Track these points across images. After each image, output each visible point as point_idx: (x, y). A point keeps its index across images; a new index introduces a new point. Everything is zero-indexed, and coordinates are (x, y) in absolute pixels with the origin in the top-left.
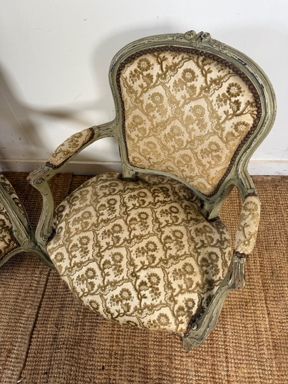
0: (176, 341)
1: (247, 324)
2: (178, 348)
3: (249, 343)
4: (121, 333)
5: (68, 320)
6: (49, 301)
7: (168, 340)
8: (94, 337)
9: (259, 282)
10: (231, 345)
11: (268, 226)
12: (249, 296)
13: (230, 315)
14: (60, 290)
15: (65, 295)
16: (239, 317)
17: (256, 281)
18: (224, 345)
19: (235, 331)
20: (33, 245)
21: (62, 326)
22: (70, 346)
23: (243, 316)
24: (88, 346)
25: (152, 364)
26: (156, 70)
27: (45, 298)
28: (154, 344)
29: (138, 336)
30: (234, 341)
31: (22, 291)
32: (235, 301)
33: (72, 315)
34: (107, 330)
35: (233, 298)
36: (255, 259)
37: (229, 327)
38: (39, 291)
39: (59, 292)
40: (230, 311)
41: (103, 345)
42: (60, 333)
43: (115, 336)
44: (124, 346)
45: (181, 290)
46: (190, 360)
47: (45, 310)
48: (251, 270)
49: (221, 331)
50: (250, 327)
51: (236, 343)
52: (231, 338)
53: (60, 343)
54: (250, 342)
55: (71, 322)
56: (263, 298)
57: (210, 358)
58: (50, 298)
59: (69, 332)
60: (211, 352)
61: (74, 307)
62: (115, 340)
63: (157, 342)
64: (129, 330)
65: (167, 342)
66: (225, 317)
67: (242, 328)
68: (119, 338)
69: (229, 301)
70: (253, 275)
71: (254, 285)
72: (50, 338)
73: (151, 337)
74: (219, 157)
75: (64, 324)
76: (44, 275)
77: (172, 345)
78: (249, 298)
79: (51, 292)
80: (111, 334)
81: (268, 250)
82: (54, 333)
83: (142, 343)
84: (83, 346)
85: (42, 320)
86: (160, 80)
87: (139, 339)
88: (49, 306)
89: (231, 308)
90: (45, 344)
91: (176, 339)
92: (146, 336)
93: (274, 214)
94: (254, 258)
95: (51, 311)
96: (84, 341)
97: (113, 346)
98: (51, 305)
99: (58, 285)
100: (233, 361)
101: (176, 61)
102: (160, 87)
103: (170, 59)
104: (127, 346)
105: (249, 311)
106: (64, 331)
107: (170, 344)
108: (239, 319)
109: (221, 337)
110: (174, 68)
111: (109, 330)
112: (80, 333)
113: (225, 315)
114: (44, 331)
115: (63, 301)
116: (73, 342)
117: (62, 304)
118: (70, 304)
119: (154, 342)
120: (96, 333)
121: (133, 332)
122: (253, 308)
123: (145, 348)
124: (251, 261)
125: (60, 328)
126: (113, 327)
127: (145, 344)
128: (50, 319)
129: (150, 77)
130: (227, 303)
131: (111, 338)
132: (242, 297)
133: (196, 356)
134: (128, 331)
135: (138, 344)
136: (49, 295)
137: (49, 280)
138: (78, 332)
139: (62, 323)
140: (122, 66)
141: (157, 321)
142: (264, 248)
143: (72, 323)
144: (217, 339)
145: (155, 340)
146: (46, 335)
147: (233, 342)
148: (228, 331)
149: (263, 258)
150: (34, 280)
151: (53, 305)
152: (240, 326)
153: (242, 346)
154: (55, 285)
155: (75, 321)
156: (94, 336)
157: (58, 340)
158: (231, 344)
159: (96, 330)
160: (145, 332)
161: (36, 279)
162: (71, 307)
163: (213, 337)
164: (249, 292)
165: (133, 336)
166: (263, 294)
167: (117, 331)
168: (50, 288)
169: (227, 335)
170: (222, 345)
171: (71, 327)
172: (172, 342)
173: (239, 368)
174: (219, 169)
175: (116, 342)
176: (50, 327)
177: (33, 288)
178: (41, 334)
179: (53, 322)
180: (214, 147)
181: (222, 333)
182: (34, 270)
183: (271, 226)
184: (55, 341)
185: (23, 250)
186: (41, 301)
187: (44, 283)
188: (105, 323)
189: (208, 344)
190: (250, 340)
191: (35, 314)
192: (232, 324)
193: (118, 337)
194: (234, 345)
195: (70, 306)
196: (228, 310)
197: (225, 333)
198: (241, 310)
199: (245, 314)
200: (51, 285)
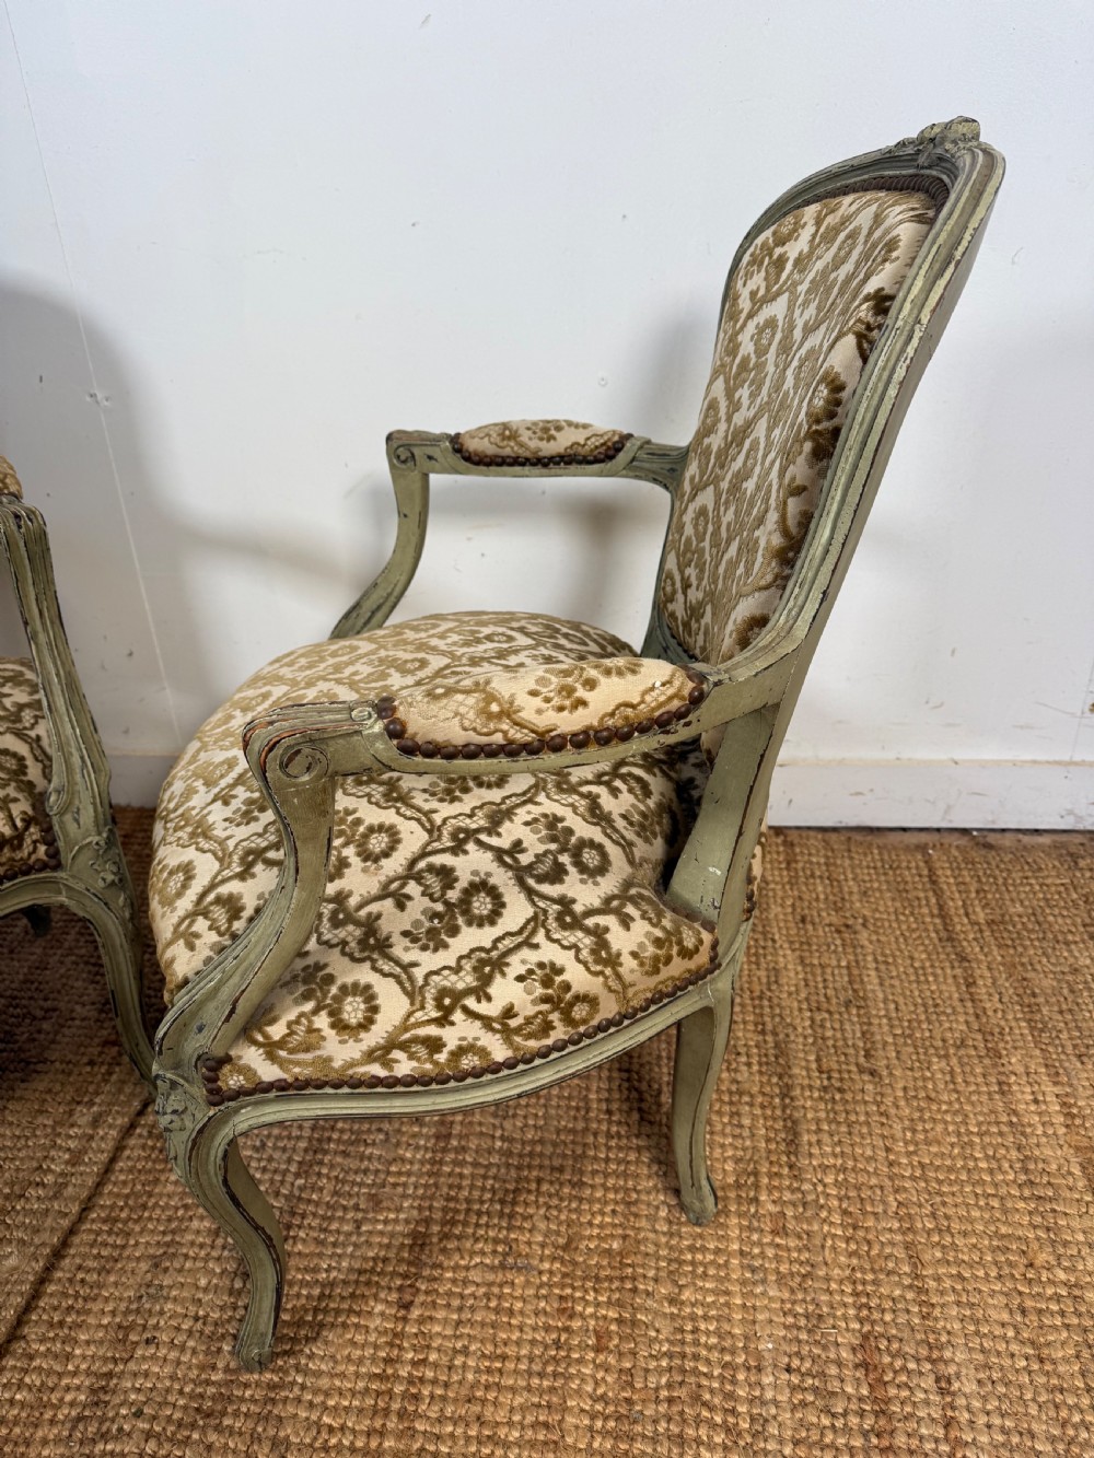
0: (705, 1414)
1: (1048, 1344)
3: (1071, 1432)
4: (430, 1374)
5: (179, 1310)
6: (110, 1233)
7: (663, 1408)
8: (296, 1390)
9: (1070, 1173)
10: (984, 1439)
11: (1070, 978)
12: (1035, 1227)
13: (958, 1303)
14: (170, 1188)
15: (186, 1207)
16: (1005, 1317)
17: (1054, 1167)
18: (947, 1439)
19: (995, 1376)
20: (110, 877)
21: (148, 1335)
22: (171, 1428)
23: (1024, 1312)
24: (260, 1429)
27: (93, 1221)
28: (591, 1429)
29: (513, 1390)
30: (997, 1421)
32: (975, 1246)
33: (206, 1290)
34: (361, 1361)
35: (965, 1234)
36: (1036, 1088)
37: (960, 1356)
38: (70, 1189)
39: (161, 1195)
40: (954, 1289)
41: (331, 1429)
42: (132, 1366)
43: (398, 1389)
44: (438, 1437)
47: (80, 1268)
48: (1028, 1130)
49: (921, 1373)
50: (1066, 1360)
51: (1003, 1430)
52: (976, 1404)
53: (124, 1411)
54: (1075, 1427)
55: (196, 1319)
58: (116, 1220)
59: (178, 1363)
61: (218, 1259)
62: (395, 1406)
63: (606, 1418)
64: (471, 1363)
65: (656, 1422)
66: (937, 1312)
67: (1024, 1363)
68: (416, 1398)
69: (944, 1247)
70: (1038, 1145)
71: (1049, 1183)
72: (78, 1388)
73: (579, 1392)
75: (156, 1327)
76: (110, 1126)
77: (680, 1436)
78: (1038, 1239)
79: (127, 1196)
80: (381, 1377)
81: (1085, 1059)
82: (105, 1370)
83: (529, 1419)
84: (231, 1431)
85: (55, 1309)
87: (519, 1400)
88: (104, 1253)
89: (960, 1277)
90: (48, 1415)
91: (705, 1404)
92: (552, 1390)
93: (1083, 941)
94: (1031, 1084)
95: (108, 1272)
96: (244, 1409)
97: (382, 1434)
98: (115, 1246)
99: (162, 1171)
104: (452, 1435)
105: (1050, 1291)
106: (153, 1357)
107: (675, 1429)
108: (1003, 1325)
109: (927, 1403)
111: (374, 1359)
112: (227, 1370)
113: (933, 1305)
114: (56, 1357)
115: (173, 1232)
116: (185, 1408)
117: (168, 1245)
118: (202, 1246)
119: (593, 1417)
120: (306, 1372)
121: (489, 1371)
122: (1062, 1275)
123: (545, 1443)
124: (1019, 1096)
125: (137, 1343)
126: (391, 1345)
127: (546, 1425)
128: (96, 1307)
130: (939, 1255)
131: (378, 1394)
132: (1004, 1230)
134: (464, 1366)
135: (510, 1424)
136: (113, 1207)
137: (127, 1152)
138: (220, 1365)
139: (152, 1321)
142: (1069, 1050)
143: (199, 1325)
144: (908, 1409)
145: (599, 1407)
146: (60, 1375)
147: (989, 1426)
148: (958, 1376)
149: (1071, 1085)
150: (60, 1147)
151: (123, 1247)
152: (1013, 1355)
153: (1039, 1447)
154: (150, 1171)
155: (216, 1315)
156: (294, 1383)
157: (116, 1400)
158: (980, 1432)
159: (311, 1357)
160: (550, 1369)
161: (72, 1144)
162: (206, 1259)
163: (888, 1401)
164: (1030, 1213)
165: (487, 1387)
167: (415, 1364)
168: (125, 1183)
169: (953, 1394)
170: (937, 1441)
171: (191, 1343)
172: (684, 1421)
175: (402, 1414)
176: (88, 1343)
177: (48, 1179)
178: (39, 1369)
179: (105, 1321)
181: (928, 1382)
182: (71, 1113)
183: (1080, 978)
184: (97, 1404)
185: (63, 899)
186: (72, 1231)
187: (104, 1157)
188: (357, 1326)
189: (865, 1434)
191: (31, 1278)
192: (975, 1343)
193: (414, 1391)
194: (1001, 1438)
195: (203, 1253)
196: (948, 1284)
197: (944, 1385)
198: (1010, 1285)
199: (1029, 1303)
200: (131, 1170)
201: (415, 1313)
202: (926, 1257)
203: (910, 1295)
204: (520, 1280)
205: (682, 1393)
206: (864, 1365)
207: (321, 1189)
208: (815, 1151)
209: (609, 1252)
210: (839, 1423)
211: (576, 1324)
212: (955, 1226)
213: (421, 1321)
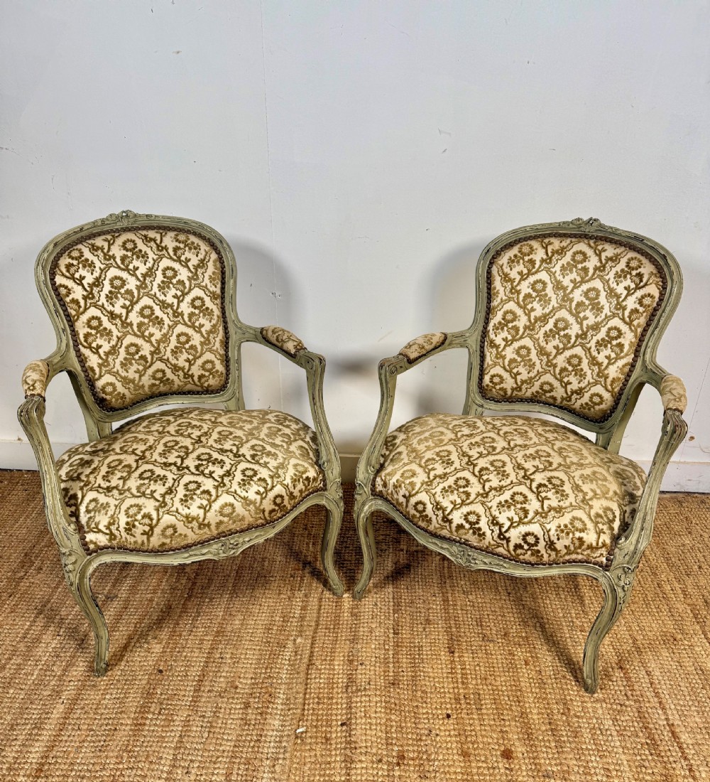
1: (683, 662)
2: (573, 691)
4: (468, 672)
5: (368, 655)
6: (329, 632)
8: (422, 677)
9: (687, 612)
12: (675, 629)
13: (651, 651)
14: (346, 618)
15: (355, 624)
17: (681, 610)
18: (652, 687)
19: (666, 670)
21: (360, 662)
23: (674, 653)
24: (414, 688)
25: (535, 711)
26: (539, 255)
27: (321, 629)
28: (530, 686)
29: (500, 676)
30: (668, 682)
31: (277, 619)
32: (654, 635)
34: (442, 668)
37: (653, 665)
38: (308, 618)
39: (343, 620)
40: (649, 647)
41: (440, 688)
42: (358, 672)
43: (459, 676)
44: (478, 689)
45: (596, 494)
46: (599, 705)
47: (324, 643)
49: (641, 670)
50: (690, 666)
52: (660, 678)
53: (363, 684)
55: (376, 657)
56: (700, 632)
57: (633, 703)
58: (330, 628)
59: (375, 670)
60: (632, 695)
62: (460, 681)
63: (535, 683)
65: (552, 684)
66: (644, 654)
67: (675, 667)
68: (466, 678)
70: (674, 604)
71: (679, 615)
72: (342, 678)
73: (523, 676)
74: (621, 346)
75: (362, 660)
76: (313, 598)
78: (677, 632)
79: (330, 621)
80: (451, 673)
82: (349, 673)
83: (508, 684)
84: (405, 689)
85: (321, 655)
86: (544, 265)
87: (503, 679)
88: (331, 639)
89: (650, 644)
90: (335, 686)
92: (514, 676)
94: (670, 584)
95: (335, 644)
96: (406, 683)
97: (458, 688)
98: (333, 637)
99: (340, 613)
100: (673, 707)
101: (564, 244)
102: (544, 272)
103: (556, 244)
104: (483, 688)
105: (682, 647)
106: (365, 669)
108: (667, 657)
109: (644, 678)
110: (562, 252)
111: (447, 668)
113: (642, 652)
114: (329, 669)
115: (354, 632)
116: (384, 682)
117: (354, 636)
119: (530, 683)
120: (423, 672)
122: (686, 643)
125: (357, 665)
128: (336, 655)
129: (532, 262)
131: (453, 677)
133: (608, 701)
137: (323, 607)
138: (391, 671)
139: (360, 658)
140: (498, 254)
141: (569, 526)
143: (378, 659)
144: (638, 680)
145: (531, 680)
146: (333, 675)
147: (665, 684)
148: (653, 671)
150: (295, 605)
151: (337, 637)
152: (671, 665)
153: (683, 689)
154: (335, 613)
155: (383, 656)
156: (420, 675)
157: (358, 681)
158: (663, 686)
159: (424, 668)
161: (300, 604)
162: (371, 640)
163: (630, 678)
164: (673, 625)
165: (491, 676)
166: (698, 627)
167: (462, 669)
168: (327, 617)
169: (652, 675)
170: (648, 688)
171: (377, 665)
173: (685, 716)
174: (620, 363)
175: (463, 683)
176: (338, 665)
177: (296, 615)
178: (324, 673)
179: (342, 659)
180: (614, 333)
181: (644, 672)
182: (294, 594)
184: (352, 682)
187: (315, 608)
188: (437, 658)
189: (624, 686)
190: (694, 681)
191: (308, 646)
192: (658, 662)
193: (465, 676)
194: (669, 687)
195: (369, 638)
196: (646, 645)
197: (648, 673)
198: (668, 645)
199: (675, 651)
200: (328, 613)
201: (456, 655)
202: (638, 638)
203: (633, 649)
204: (491, 645)
205: (560, 676)
206: (621, 668)
207: (405, 618)
208: (591, 606)
209: (521, 637)
210: (615, 683)
211: (516, 658)
212: (647, 629)
213: (459, 657)
